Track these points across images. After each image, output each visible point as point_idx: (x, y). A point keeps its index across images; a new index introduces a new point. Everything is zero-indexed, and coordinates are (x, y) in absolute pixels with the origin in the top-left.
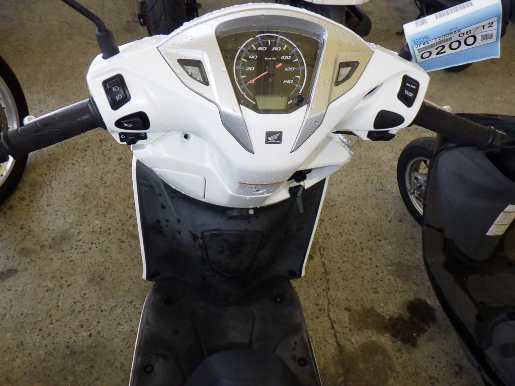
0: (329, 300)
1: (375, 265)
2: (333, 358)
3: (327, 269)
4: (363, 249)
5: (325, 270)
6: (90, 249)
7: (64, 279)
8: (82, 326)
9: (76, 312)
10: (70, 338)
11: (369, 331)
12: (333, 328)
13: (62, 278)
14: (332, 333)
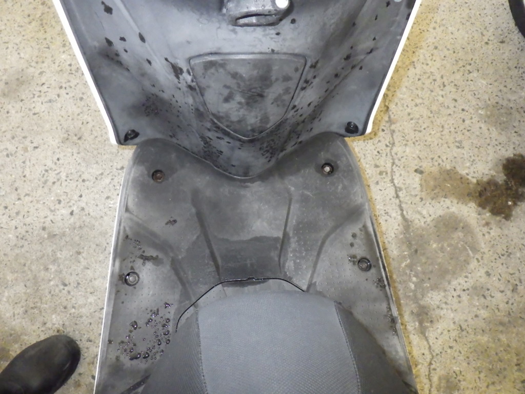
0: (393, 159)
1: (461, 108)
2: (396, 237)
3: (392, 116)
4: (444, 86)
5: (389, 117)
6: (59, 96)
7: (29, 139)
8: (60, 202)
9: (50, 183)
10: (45, 217)
11: (446, 200)
12: (398, 197)
13: (25, 137)
14: (396, 203)
